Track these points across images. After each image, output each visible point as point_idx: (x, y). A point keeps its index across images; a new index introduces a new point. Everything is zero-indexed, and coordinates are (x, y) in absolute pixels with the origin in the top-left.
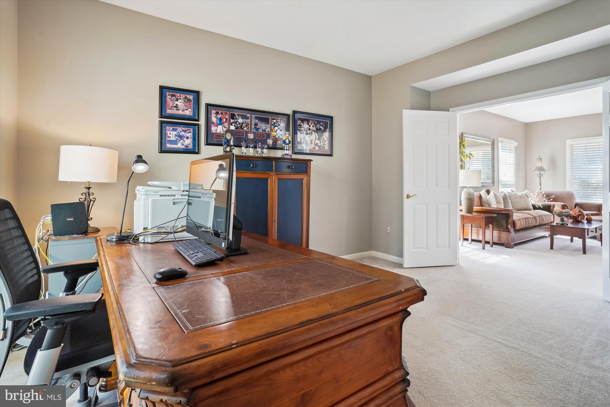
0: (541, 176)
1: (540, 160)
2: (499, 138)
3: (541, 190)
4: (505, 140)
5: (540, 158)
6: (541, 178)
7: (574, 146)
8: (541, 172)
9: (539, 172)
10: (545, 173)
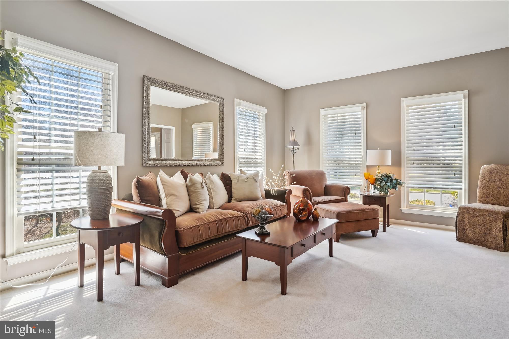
0: (295, 152)
1: (293, 132)
2: (236, 100)
3: (294, 169)
4: (243, 102)
5: (293, 130)
6: (294, 154)
7: (328, 116)
8: (295, 147)
9: (292, 147)
10: (298, 149)
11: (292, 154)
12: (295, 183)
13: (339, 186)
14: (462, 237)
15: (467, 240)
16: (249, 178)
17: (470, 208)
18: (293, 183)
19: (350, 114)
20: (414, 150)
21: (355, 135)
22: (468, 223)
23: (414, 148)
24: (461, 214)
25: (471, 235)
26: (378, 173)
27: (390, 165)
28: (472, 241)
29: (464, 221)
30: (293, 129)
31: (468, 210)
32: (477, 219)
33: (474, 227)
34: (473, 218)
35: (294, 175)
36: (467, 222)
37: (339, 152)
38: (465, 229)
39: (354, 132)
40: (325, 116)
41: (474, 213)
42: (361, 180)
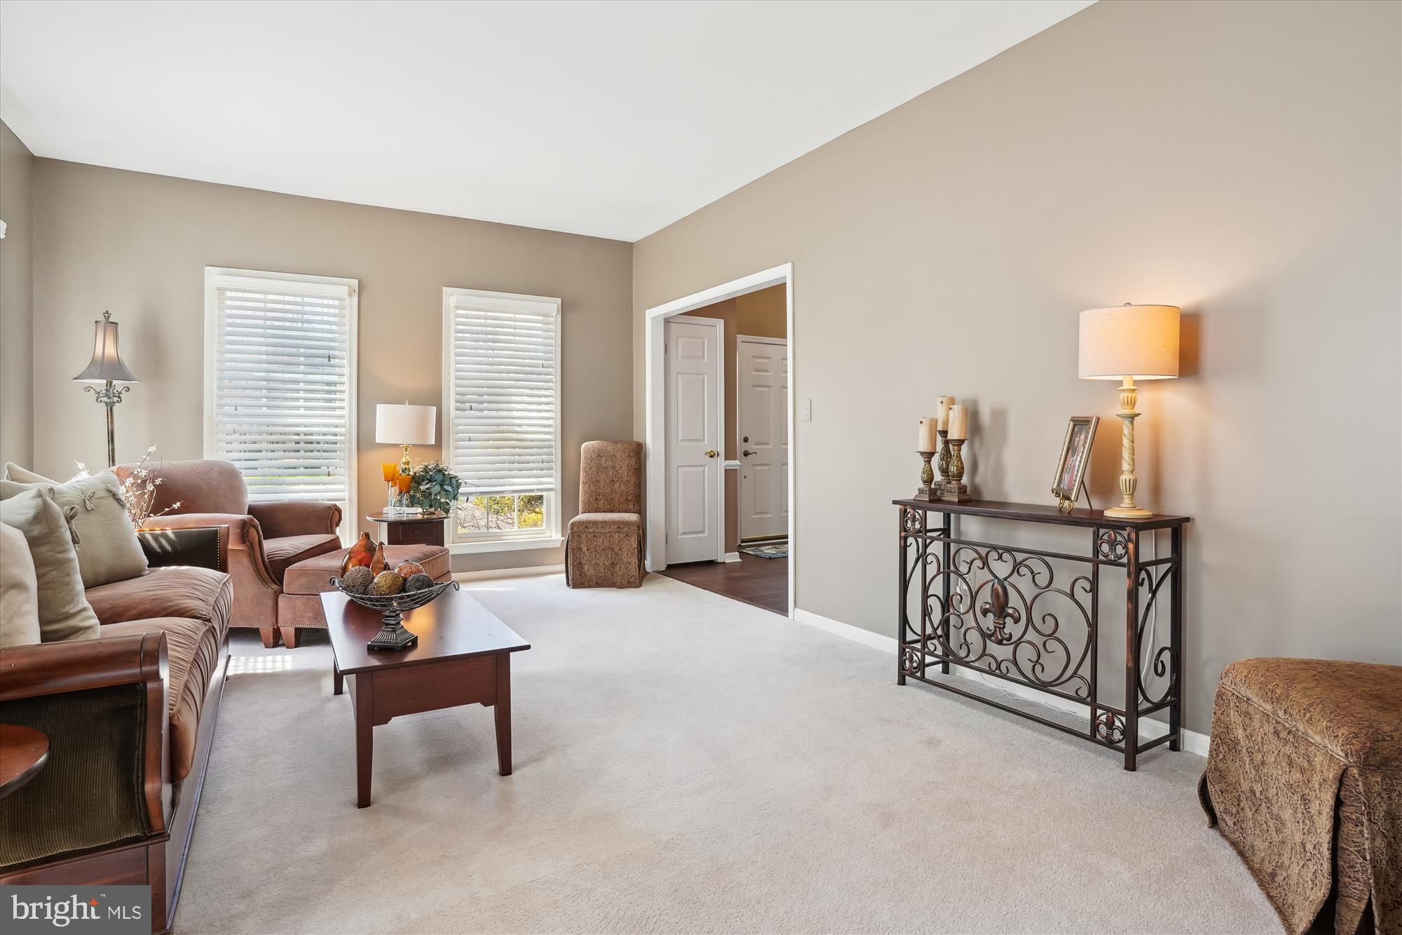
0: (115, 400)
1: (109, 327)
5: (110, 320)
6: (113, 408)
7: (228, 294)
8: (115, 382)
9: (105, 381)
10: (128, 389)
11: (103, 408)
12: (177, 505)
13: (314, 504)
14: (578, 580)
15: (586, 583)
16: (96, 496)
17: (589, 522)
18: (167, 509)
19: (307, 300)
20: (471, 408)
21: (329, 361)
22: (587, 550)
23: (473, 404)
24: (575, 536)
25: (593, 571)
26: (404, 464)
27: (434, 443)
28: (594, 583)
29: (580, 549)
30: (109, 317)
31: (586, 527)
32: (601, 540)
33: (596, 557)
34: (595, 539)
35: (158, 481)
36: (585, 549)
37: (269, 407)
38: (582, 564)
39: (325, 352)
40: (221, 290)
41: (596, 530)
42: (342, 487)
